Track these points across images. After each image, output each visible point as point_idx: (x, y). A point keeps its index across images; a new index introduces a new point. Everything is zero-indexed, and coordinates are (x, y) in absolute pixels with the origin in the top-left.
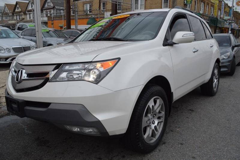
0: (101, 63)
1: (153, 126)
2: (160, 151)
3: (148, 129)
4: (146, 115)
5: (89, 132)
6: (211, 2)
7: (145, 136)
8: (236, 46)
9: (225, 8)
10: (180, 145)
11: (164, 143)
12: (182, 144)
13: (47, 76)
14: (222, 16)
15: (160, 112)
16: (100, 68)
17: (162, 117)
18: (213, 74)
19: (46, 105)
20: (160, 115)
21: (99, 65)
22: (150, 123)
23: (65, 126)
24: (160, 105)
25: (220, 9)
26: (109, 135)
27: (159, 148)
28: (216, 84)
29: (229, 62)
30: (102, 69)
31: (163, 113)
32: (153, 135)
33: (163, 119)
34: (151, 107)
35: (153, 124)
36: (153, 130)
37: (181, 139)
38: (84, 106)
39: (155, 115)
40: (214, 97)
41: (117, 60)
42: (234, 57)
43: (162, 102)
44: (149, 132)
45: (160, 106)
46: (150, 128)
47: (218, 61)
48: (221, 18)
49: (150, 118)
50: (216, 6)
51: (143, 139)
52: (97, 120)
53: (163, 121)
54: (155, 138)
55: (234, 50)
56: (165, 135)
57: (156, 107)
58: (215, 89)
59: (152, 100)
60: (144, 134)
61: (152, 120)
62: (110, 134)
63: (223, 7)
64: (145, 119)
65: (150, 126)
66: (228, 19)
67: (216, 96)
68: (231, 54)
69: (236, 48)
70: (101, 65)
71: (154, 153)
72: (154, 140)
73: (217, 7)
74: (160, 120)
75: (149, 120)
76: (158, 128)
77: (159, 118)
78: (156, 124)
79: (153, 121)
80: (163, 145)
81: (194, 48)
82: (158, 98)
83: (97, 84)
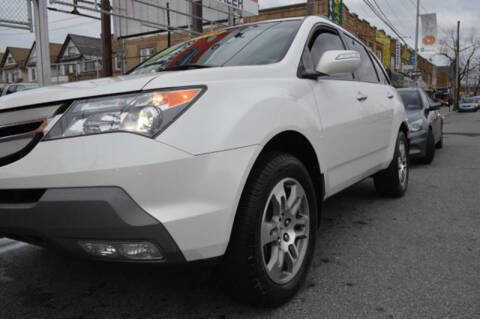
0: (163, 95)
1: (285, 246)
2: (303, 300)
3: (275, 250)
4: (269, 218)
5: (138, 255)
6: (377, 42)
7: (270, 267)
8: (432, 109)
9: (402, 53)
10: (346, 288)
11: (312, 285)
12: (350, 285)
13: (39, 130)
14: (398, 68)
15: (298, 216)
16: (161, 104)
17: (303, 226)
18: (397, 153)
19: (34, 194)
20: (301, 222)
21: (157, 98)
22: (279, 238)
23: (80, 243)
24: (298, 198)
25: (393, 55)
26: (185, 259)
27: (301, 295)
28: (403, 175)
29: (422, 136)
30: (165, 107)
31: (306, 217)
32: (287, 266)
33: (306, 231)
34: (279, 199)
35: (286, 240)
36: (286, 254)
37: (348, 276)
38: (123, 190)
39: (289, 220)
40: (402, 199)
41: (200, 90)
42: (430, 127)
43: (303, 193)
44: (277, 258)
45: (300, 200)
46: (280, 249)
47: (404, 128)
48: (395, 70)
49: (278, 226)
50: (386, 48)
51: (265, 272)
52: (155, 222)
53: (307, 235)
54: (291, 272)
55: (429, 116)
56: (311, 269)
57: (289, 203)
58: (403, 184)
59: (281, 184)
60: (268, 261)
61: (283, 232)
62: (189, 258)
63: (398, 50)
64: (266, 226)
65: (280, 244)
66: (410, 70)
67: (406, 197)
68: (424, 123)
69: (432, 113)
70: (164, 100)
71: (290, 305)
72: (290, 276)
73: (388, 52)
74: (301, 234)
75: (275, 229)
76: (296, 250)
77: (297, 228)
78: (292, 241)
79: (286, 234)
80: (311, 290)
81: (359, 93)
82: (293, 184)
83: (153, 138)
